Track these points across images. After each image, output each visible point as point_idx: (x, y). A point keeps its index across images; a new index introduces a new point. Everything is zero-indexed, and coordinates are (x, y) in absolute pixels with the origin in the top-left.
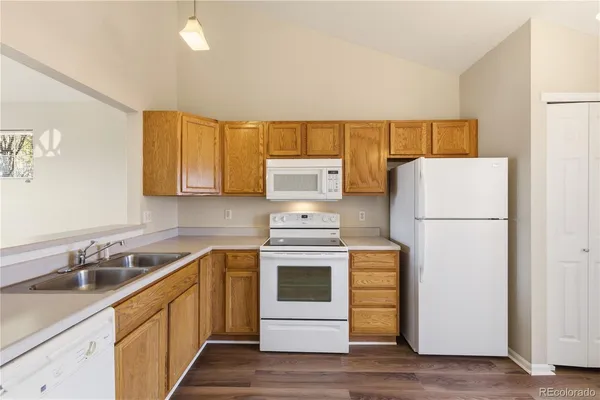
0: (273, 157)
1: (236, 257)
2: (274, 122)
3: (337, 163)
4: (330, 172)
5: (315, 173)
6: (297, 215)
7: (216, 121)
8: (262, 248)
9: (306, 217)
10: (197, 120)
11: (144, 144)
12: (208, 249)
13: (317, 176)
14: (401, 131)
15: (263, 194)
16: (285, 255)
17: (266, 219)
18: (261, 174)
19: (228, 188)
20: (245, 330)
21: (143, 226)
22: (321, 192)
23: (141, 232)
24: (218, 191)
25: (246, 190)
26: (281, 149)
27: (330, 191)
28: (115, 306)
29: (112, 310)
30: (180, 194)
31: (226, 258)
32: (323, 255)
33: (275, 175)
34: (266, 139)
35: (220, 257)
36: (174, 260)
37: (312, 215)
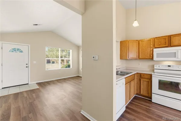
0: (156, 48)
1: (144, 75)
2: (156, 38)
5: (175, 52)
6: (166, 65)
7: (137, 40)
8: (153, 74)
9: (170, 66)
10: (132, 41)
11: (120, 48)
12: (136, 72)
13: (175, 53)
15: (152, 59)
17: (153, 66)
18: (152, 53)
19: (140, 57)
20: (147, 95)
22: (178, 58)
24: (138, 58)
25: (146, 58)
26: (159, 45)
28: (125, 78)
29: (125, 79)
30: (128, 59)
31: (141, 75)
33: (157, 53)
34: (153, 43)
35: (139, 75)
36: (129, 74)
37: (173, 66)
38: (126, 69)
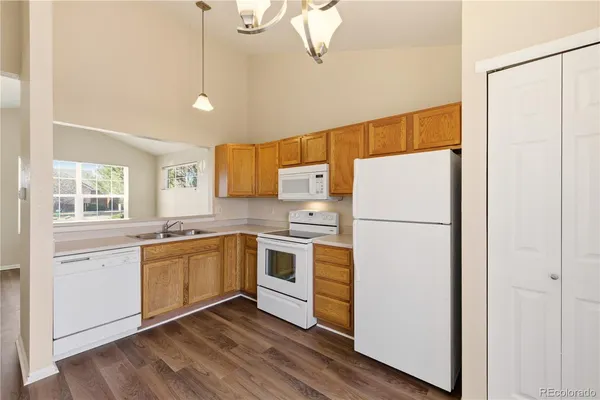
0: (285, 166)
1: (250, 240)
2: (284, 140)
3: (323, 168)
4: (317, 176)
5: (307, 178)
6: (307, 212)
7: (252, 145)
8: (259, 235)
9: (312, 214)
10: (239, 147)
11: (216, 165)
12: (238, 232)
13: (308, 180)
14: (380, 129)
15: (276, 195)
16: (270, 241)
17: (287, 215)
18: (277, 180)
19: (260, 191)
21: (213, 216)
23: (213, 219)
24: (254, 193)
25: (269, 193)
26: (288, 160)
27: (317, 192)
29: (139, 248)
32: (291, 245)
33: (284, 181)
37: (317, 214)
38: (248, 225)
